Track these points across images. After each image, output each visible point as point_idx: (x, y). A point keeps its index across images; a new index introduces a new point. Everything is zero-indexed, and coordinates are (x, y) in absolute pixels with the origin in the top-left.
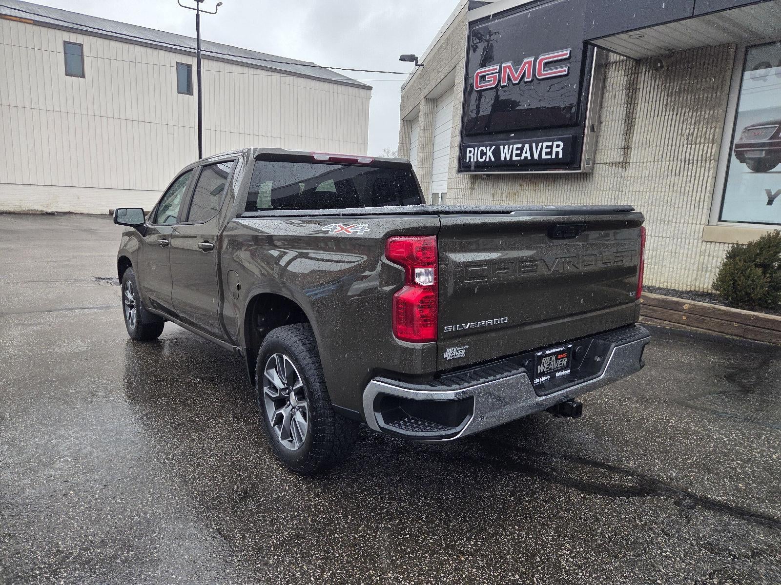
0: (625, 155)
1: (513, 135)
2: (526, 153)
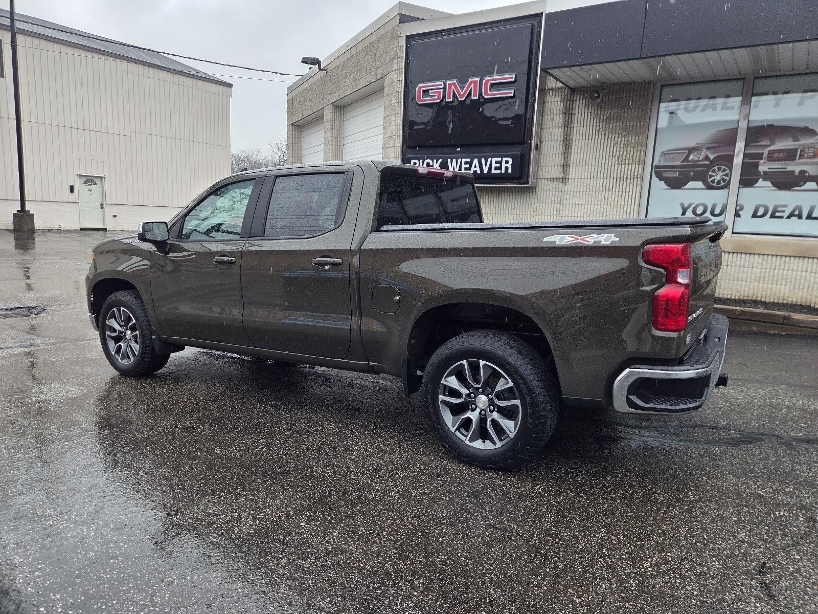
0: (565, 172)
1: (459, 149)
2: (475, 167)
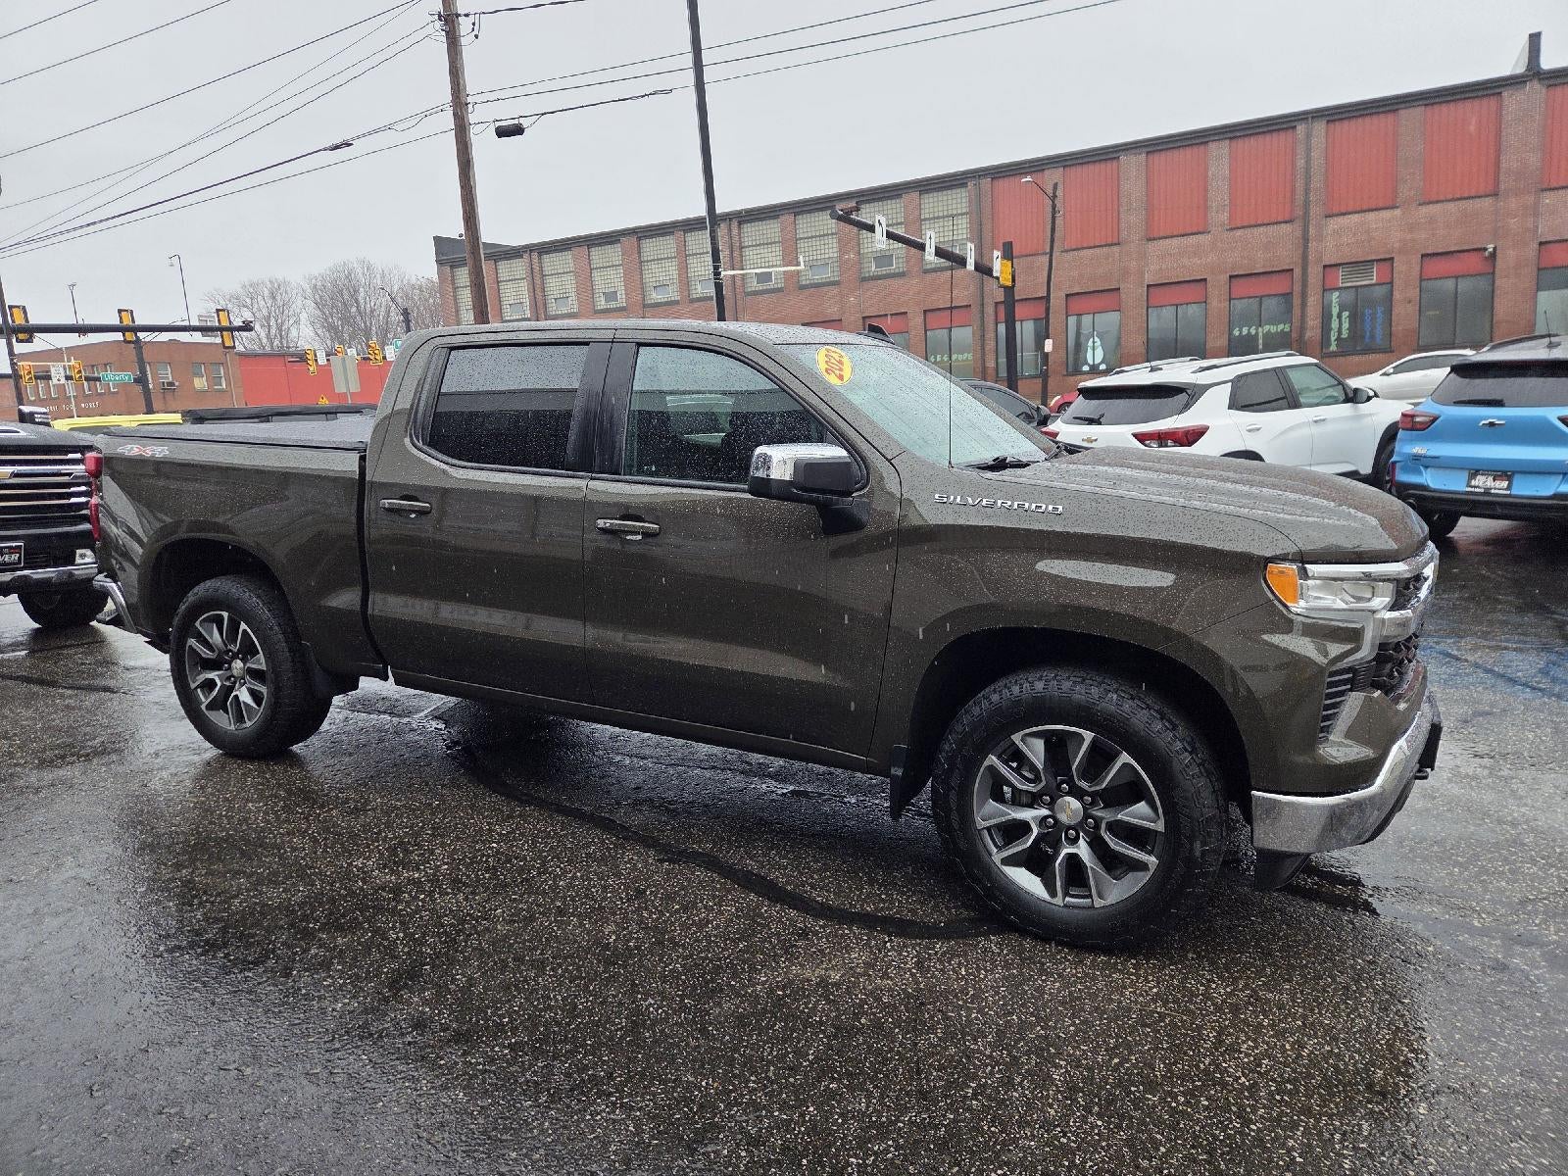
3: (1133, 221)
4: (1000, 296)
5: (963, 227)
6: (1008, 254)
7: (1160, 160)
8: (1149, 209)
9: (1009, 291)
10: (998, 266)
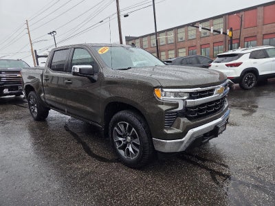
3: (260, 21)
4: (229, 39)
5: (222, 25)
6: (231, 30)
7: (267, 8)
8: (264, 18)
9: (231, 37)
10: (229, 33)
